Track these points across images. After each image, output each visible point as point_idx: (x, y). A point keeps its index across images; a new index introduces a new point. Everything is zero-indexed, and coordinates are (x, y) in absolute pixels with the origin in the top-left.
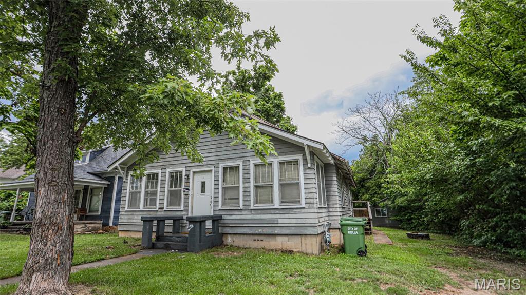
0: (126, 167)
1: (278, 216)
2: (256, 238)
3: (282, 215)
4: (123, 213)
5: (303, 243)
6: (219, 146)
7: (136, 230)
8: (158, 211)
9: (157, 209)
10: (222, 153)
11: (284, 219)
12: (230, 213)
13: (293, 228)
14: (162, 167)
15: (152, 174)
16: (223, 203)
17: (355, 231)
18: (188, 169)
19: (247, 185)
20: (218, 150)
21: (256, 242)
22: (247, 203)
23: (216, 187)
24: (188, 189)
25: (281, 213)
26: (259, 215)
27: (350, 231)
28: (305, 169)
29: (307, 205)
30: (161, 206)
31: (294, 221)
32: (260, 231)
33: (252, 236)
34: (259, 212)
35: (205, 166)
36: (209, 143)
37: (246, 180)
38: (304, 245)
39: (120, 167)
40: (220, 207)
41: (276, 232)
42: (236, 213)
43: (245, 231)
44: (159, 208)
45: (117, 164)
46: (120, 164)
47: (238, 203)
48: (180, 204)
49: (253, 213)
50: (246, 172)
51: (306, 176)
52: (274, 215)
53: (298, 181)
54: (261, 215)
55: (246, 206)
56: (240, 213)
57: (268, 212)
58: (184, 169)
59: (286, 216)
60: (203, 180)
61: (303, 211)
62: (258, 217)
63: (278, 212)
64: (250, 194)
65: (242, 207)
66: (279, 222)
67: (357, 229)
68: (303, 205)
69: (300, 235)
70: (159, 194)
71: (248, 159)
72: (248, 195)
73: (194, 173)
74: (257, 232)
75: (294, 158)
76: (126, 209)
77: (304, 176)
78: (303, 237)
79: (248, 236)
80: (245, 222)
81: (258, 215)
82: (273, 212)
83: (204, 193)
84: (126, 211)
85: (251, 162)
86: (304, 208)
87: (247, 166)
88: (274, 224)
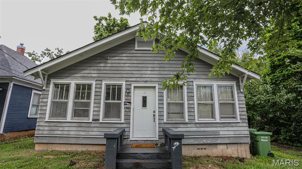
0: (47, 74)
1: (219, 129)
2: (200, 147)
3: (222, 128)
4: (42, 124)
5: (239, 150)
6: (162, 65)
7: (61, 142)
8: (91, 123)
9: (91, 121)
10: (166, 73)
11: (224, 132)
12: (176, 126)
13: (232, 138)
14: (96, 78)
15: (82, 85)
16: (168, 117)
17: (266, 139)
18: (128, 83)
19: (191, 102)
20: (161, 69)
21: (200, 150)
22: (192, 118)
23: (161, 102)
24: (130, 103)
25: (222, 126)
26: (203, 128)
27: (262, 139)
28: (238, 93)
29: (242, 120)
30: (96, 118)
31: (232, 133)
32: (205, 141)
33: (196, 146)
34: (203, 125)
35: (149, 82)
36: (151, 62)
37: (191, 98)
38: (239, 151)
39: (42, 73)
40: (165, 121)
41: (218, 142)
42: (182, 126)
43: (190, 141)
44: (93, 120)
45: (39, 69)
46: (42, 70)
47: (183, 117)
48: (119, 116)
49: (197, 126)
50: (189, 91)
51: (240, 98)
52: (215, 128)
53: (233, 102)
54: (205, 128)
55: (190, 120)
56: (186, 126)
57: (211, 125)
58: (124, 83)
59: (226, 129)
60: (145, 95)
61: (238, 125)
62: (202, 129)
63: (218, 125)
64: (194, 110)
65: (187, 121)
66: (220, 134)
67: (267, 138)
68: (239, 121)
69: (237, 143)
70: (92, 105)
71: (191, 80)
72: (193, 110)
73: (135, 87)
74: (202, 142)
75: (230, 84)
76: (47, 120)
77: (238, 98)
78: (239, 146)
79: (193, 146)
80: (191, 134)
81: (201, 128)
82: (214, 125)
83: (146, 107)
84: (46, 122)
85: (194, 83)
86: (239, 123)
87: (191, 86)
88: (216, 135)
